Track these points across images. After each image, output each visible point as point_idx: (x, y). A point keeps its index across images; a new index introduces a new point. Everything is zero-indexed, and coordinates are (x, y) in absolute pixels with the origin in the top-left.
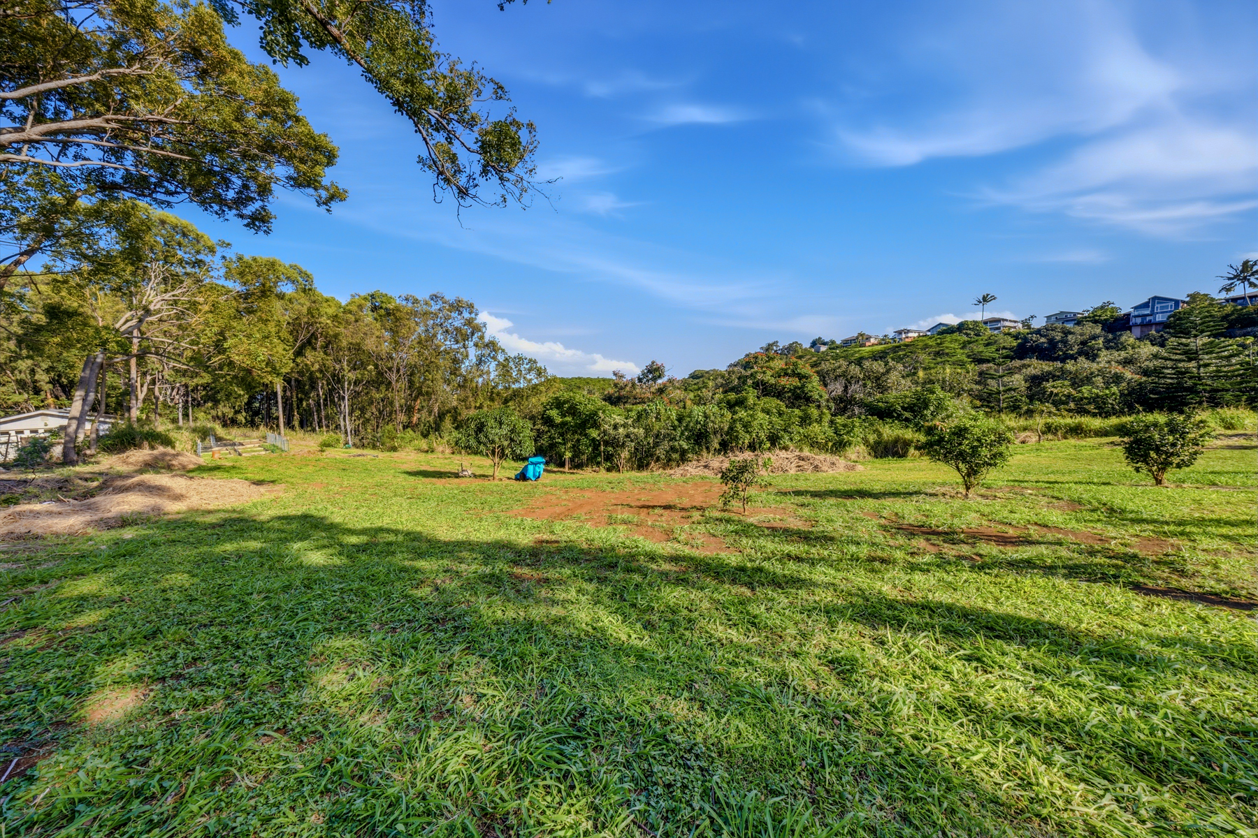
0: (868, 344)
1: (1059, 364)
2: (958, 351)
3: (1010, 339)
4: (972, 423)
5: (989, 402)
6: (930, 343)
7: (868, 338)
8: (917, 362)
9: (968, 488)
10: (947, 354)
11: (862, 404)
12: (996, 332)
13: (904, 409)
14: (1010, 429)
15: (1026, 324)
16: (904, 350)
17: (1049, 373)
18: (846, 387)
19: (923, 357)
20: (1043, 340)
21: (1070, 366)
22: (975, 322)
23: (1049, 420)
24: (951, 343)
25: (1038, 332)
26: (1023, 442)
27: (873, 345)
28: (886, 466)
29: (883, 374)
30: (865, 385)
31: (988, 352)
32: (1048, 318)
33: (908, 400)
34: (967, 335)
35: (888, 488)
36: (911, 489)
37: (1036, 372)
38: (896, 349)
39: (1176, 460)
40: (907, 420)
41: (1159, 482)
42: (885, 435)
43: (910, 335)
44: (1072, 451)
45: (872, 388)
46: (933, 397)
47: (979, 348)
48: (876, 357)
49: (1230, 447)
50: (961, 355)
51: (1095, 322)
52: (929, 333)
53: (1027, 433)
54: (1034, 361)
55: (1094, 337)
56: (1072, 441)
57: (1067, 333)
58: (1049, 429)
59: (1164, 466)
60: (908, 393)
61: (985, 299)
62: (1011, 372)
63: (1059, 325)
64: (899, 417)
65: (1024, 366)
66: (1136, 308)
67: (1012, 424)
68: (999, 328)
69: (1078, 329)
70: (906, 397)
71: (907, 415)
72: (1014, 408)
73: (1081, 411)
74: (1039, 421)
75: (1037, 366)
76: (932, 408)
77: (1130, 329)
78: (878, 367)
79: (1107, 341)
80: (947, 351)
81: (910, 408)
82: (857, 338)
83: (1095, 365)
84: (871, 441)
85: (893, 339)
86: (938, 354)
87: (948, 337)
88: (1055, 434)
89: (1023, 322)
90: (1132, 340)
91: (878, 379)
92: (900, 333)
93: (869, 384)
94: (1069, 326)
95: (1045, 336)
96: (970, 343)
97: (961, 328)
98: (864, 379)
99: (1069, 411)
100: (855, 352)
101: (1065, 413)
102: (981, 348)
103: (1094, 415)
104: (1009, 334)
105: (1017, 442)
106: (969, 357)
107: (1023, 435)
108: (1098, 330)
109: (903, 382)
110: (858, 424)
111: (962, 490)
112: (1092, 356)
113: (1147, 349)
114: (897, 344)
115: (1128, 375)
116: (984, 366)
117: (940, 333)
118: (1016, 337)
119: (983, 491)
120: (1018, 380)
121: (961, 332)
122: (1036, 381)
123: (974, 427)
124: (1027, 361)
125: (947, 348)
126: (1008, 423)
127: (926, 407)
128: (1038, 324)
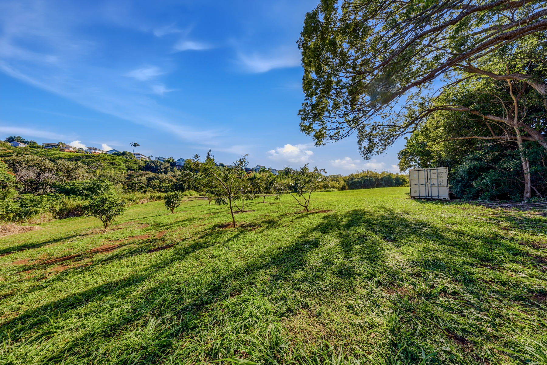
0: (66, 150)
1: (157, 174)
2: (122, 164)
3: (143, 163)
4: (110, 196)
5: (132, 187)
6: (109, 158)
7: (68, 147)
8: (100, 166)
9: (106, 227)
10: (117, 164)
11: (52, 186)
12: (138, 159)
13: (84, 189)
14: (138, 198)
15: (149, 158)
16: (92, 158)
17: (154, 177)
18: (39, 174)
19: (103, 164)
20: (154, 165)
21: (160, 175)
22: (130, 153)
23: (152, 194)
24: (119, 160)
25: (153, 162)
26: (142, 203)
27: (71, 152)
28: (64, 223)
29: (73, 169)
30: (57, 175)
31: (135, 167)
32: (156, 157)
33: (88, 185)
34: (127, 158)
35: (54, 238)
36: (73, 234)
37: (150, 176)
38: (87, 157)
39: (176, 205)
40: (86, 195)
41: (172, 212)
42: (69, 205)
43: (97, 151)
44: (156, 205)
45: (63, 176)
46: (103, 184)
47: (131, 164)
48: (71, 159)
49: (190, 201)
50: (123, 165)
51: (168, 162)
52: (108, 153)
53: (144, 199)
54: (150, 172)
55: (168, 167)
56: (158, 202)
57: (161, 164)
58: (151, 198)
59: (174, 207)
60: (88, 181)
61: (135, 145)
62: (141, 175)
63: (159, 161)
64: (81, 194)
65: (146, 174)
66: (178, 160)
67: (139, 196)
68: (139, 158)
69: (164, 163)
70: (87, 183)
71: (86, 192)
72: (140, 190)
73: (160, 191)
74: (148, 195)
75: (151, 174)
76: (102, 189)
77: (176, 166)
78: (70, 165)
79: (171, 169)
80: (116, 163)
81: (89, 189)
82: (58, 145)
83: (166, 176)
84: (57, 209)
85: (86, 151)
86: (112, 164)
87: (118, 157)
88: (153, 199)
89: (148, 157)
90: (176, 170)
91: (68, 171)
92: (91, 149)
93: (61, 174)
94: (162, 162)
95: (155, 164)
96: (127, 161)
97: (124, 154)
98: (57, 170)
99: (157, 191)
100: (56, 154)
101: (156, 192)
102: (132, 165)
103: (164, 192)
104: (143, 161)
105: (140, 203)
106: (126, 167)
107: (142, 200)
108: (169, 165)
109: (87, 174)
110: (46, 199)
111: (103, 229)
112: (166, 173)
113: (179, 173)
114: (88, 154)
115: (174, 180)
116: (132, 172)
117: (113, 154)
118: (145, 162)
119: (114, 227)
120: (144, 179)
121: (123, 156)
122: (150, 179)
123: (110, 197)
124: (147, 172)
125: (117, 162)
126: (137, 195)
127: (99, 189)
128: (153, 159)
